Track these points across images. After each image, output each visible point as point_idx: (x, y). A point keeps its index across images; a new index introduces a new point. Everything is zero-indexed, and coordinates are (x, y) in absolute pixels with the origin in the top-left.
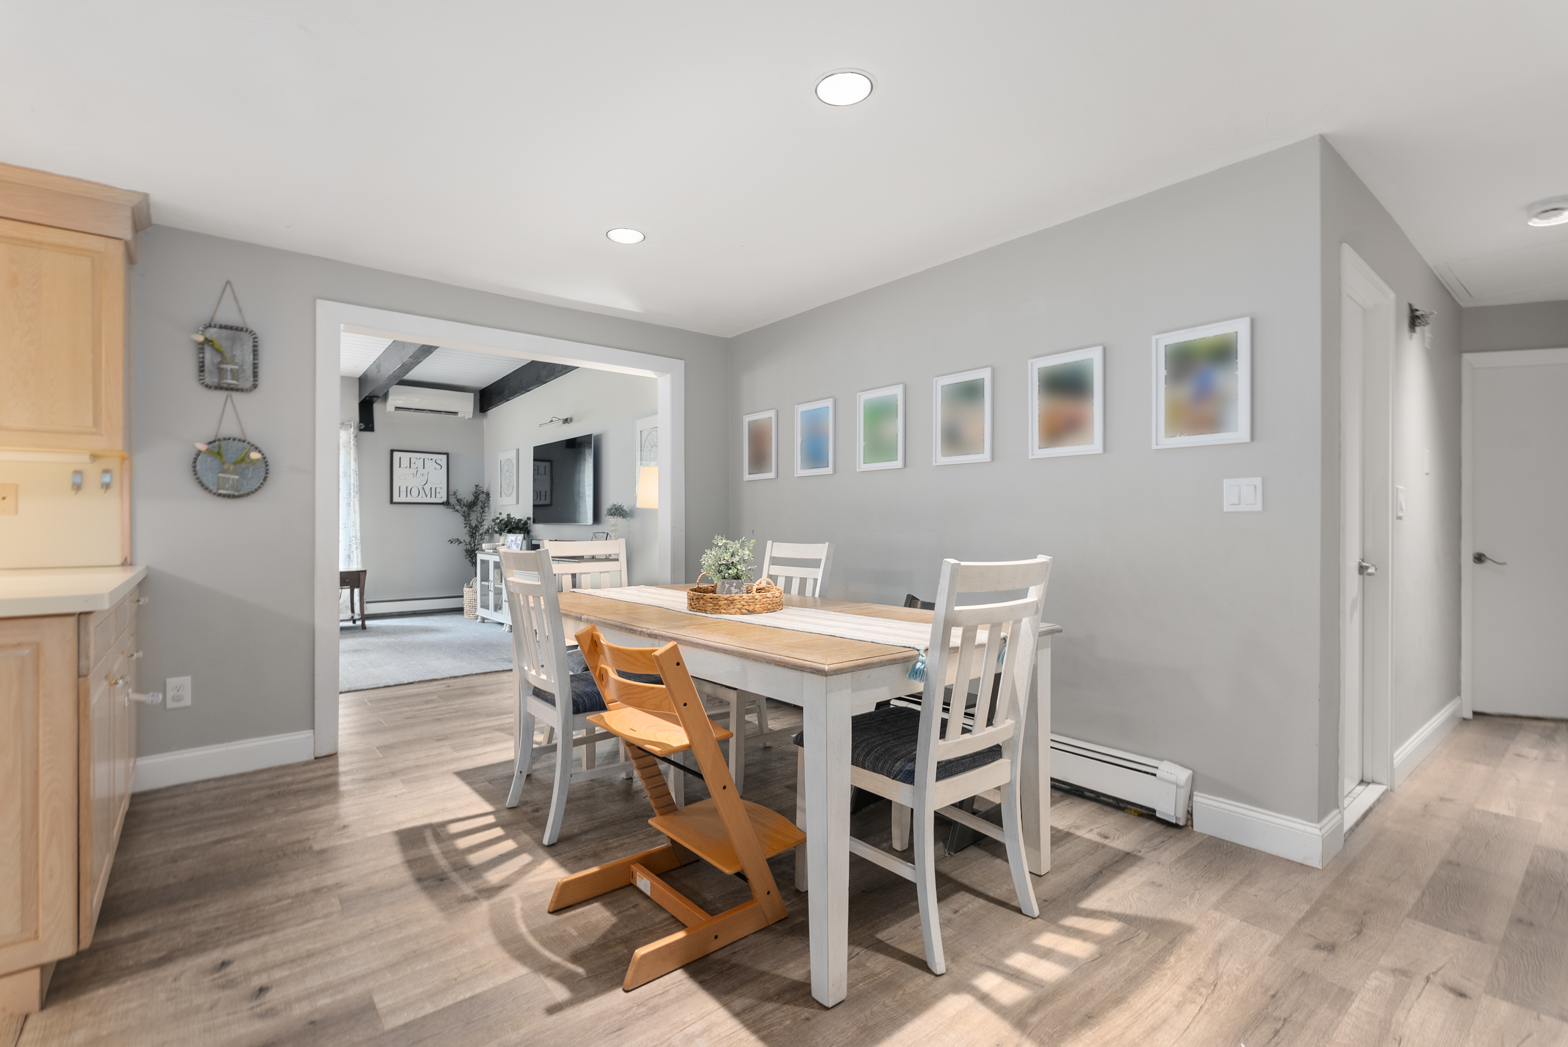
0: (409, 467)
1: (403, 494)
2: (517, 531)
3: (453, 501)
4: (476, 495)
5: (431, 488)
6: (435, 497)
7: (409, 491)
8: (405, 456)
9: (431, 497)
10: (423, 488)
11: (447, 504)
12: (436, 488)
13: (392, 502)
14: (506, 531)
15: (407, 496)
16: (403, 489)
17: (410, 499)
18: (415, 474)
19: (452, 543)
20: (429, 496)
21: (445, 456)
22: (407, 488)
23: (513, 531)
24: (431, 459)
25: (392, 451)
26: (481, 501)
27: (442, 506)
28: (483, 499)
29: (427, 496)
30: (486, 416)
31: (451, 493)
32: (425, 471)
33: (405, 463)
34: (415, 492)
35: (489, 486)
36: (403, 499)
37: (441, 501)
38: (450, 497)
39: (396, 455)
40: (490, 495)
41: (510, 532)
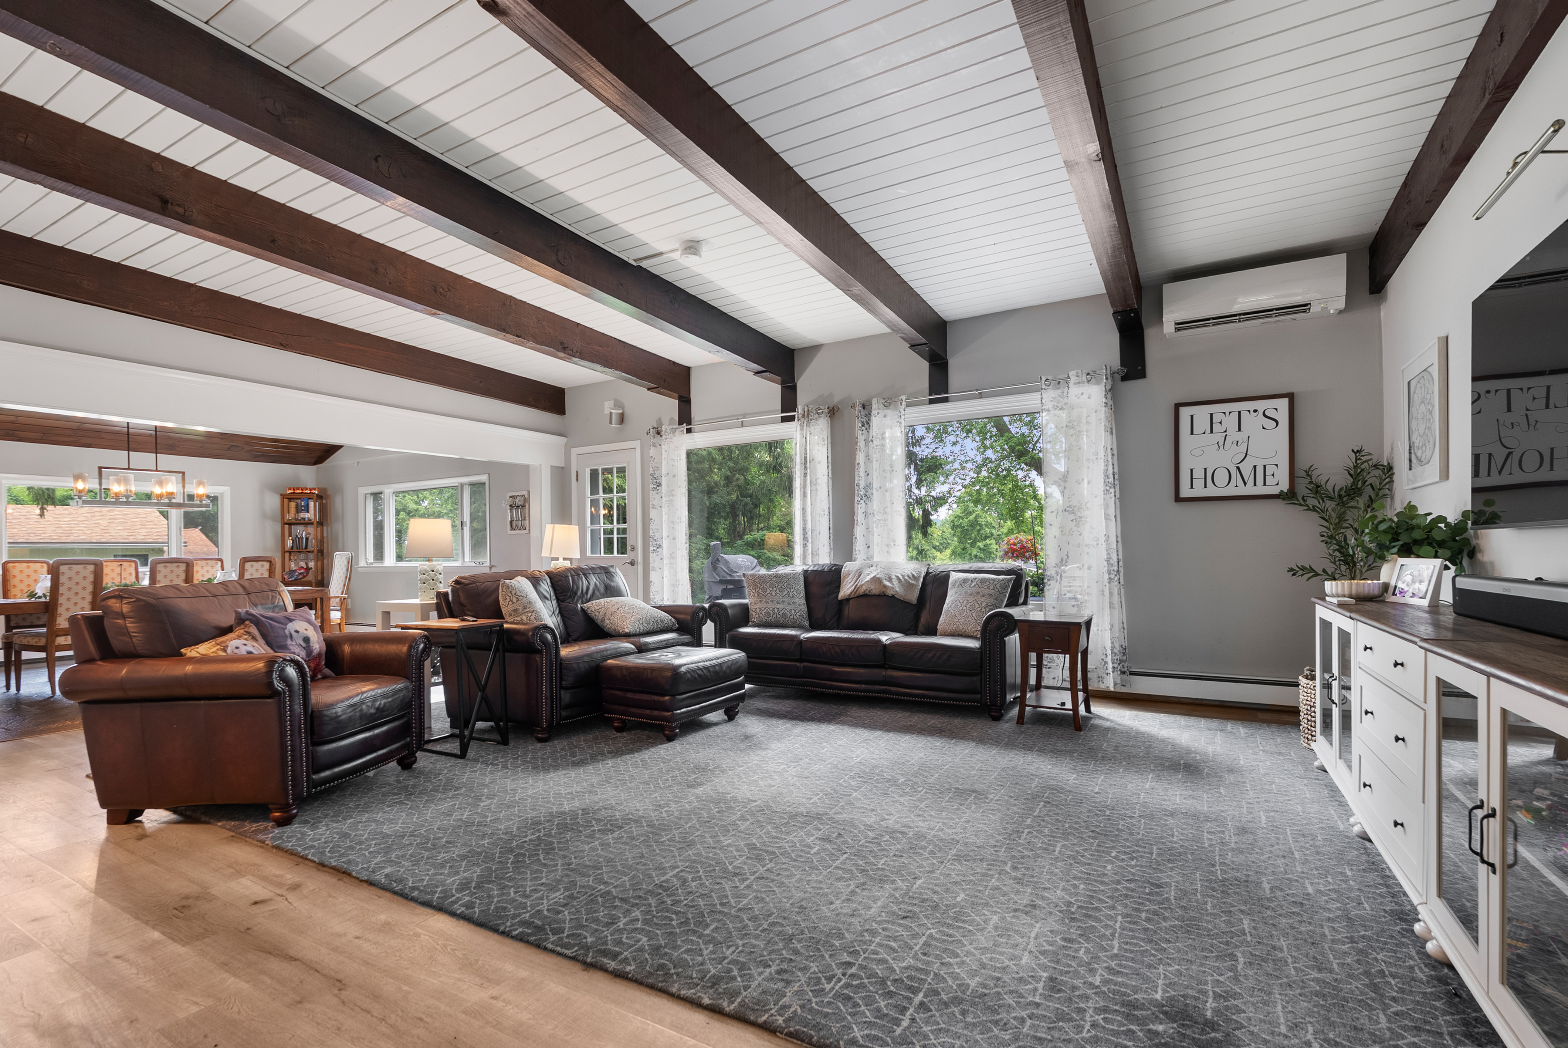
0: (1208, 431)
1: (1199, 483)
2: (1427, 549)
3: (1302, 489)
4: (1357, 473)
5: (1255, 467)
6: (1265, 484)
7: (1209, 477)
8: (1201, 413)
9: (1255, 485)
10: (1238, 468)
11: (1289, 496)
12: (1265, 466)
13: (1178, 499)
14: (1395, 550)
15: (1205, 487)
16: (1199, 474)
17: (1211, 491)
18: (1221, 443)
19: (1294, 575)
20: (1250, 482)
21: (1285, 402)
22: (1205, 469)
23: (1415, 549)
24: (1255, 411)
25: (1177, 406)
26: (1371, 484)
27: (1280, 501)
28: (1376, 482)
29: (1245, 484)
30: (1384, 299)
31: (1300, 473)
32: (1241, 436)
33: (1202, 423)
34: (1221, 477)
35: (1392, 449)
36: (1199, 491)
37: (1275, 491)
38: (1297, 480)
39: (1185, 412)
40: (1395, 470)
41: (1407, 551)
